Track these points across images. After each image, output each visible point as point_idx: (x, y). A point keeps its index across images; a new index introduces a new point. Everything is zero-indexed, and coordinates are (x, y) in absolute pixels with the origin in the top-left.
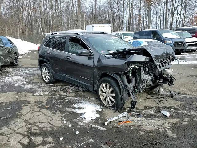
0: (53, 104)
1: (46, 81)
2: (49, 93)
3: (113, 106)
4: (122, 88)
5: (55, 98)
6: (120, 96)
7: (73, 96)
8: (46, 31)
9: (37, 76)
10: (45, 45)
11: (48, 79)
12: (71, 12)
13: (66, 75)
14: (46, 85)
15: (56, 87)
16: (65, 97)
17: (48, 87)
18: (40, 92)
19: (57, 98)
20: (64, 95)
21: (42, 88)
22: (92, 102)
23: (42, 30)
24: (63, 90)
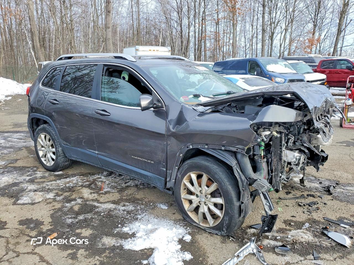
0: (69, 226)
1: (48, 165)
2: (57, 195)
3: (218, 228)
4: (243, 185)
5: (72, 208)
6: (237, 204)
7: (114, 202)
8: (42, 57)
9: (24, 153)
10: (43, 84)
11: (53, 160)
12: (92, 24)
13: (97, 152)
14: (47, 174)
15: (72, 179)
16: (96, 204)
17: (53, 178)
18: (32, 194)
19: (76, 208)
20: (93, 200)
21: (39, 183)
22: (163, 216)
23: (35, 55)
24: (89, 186)
